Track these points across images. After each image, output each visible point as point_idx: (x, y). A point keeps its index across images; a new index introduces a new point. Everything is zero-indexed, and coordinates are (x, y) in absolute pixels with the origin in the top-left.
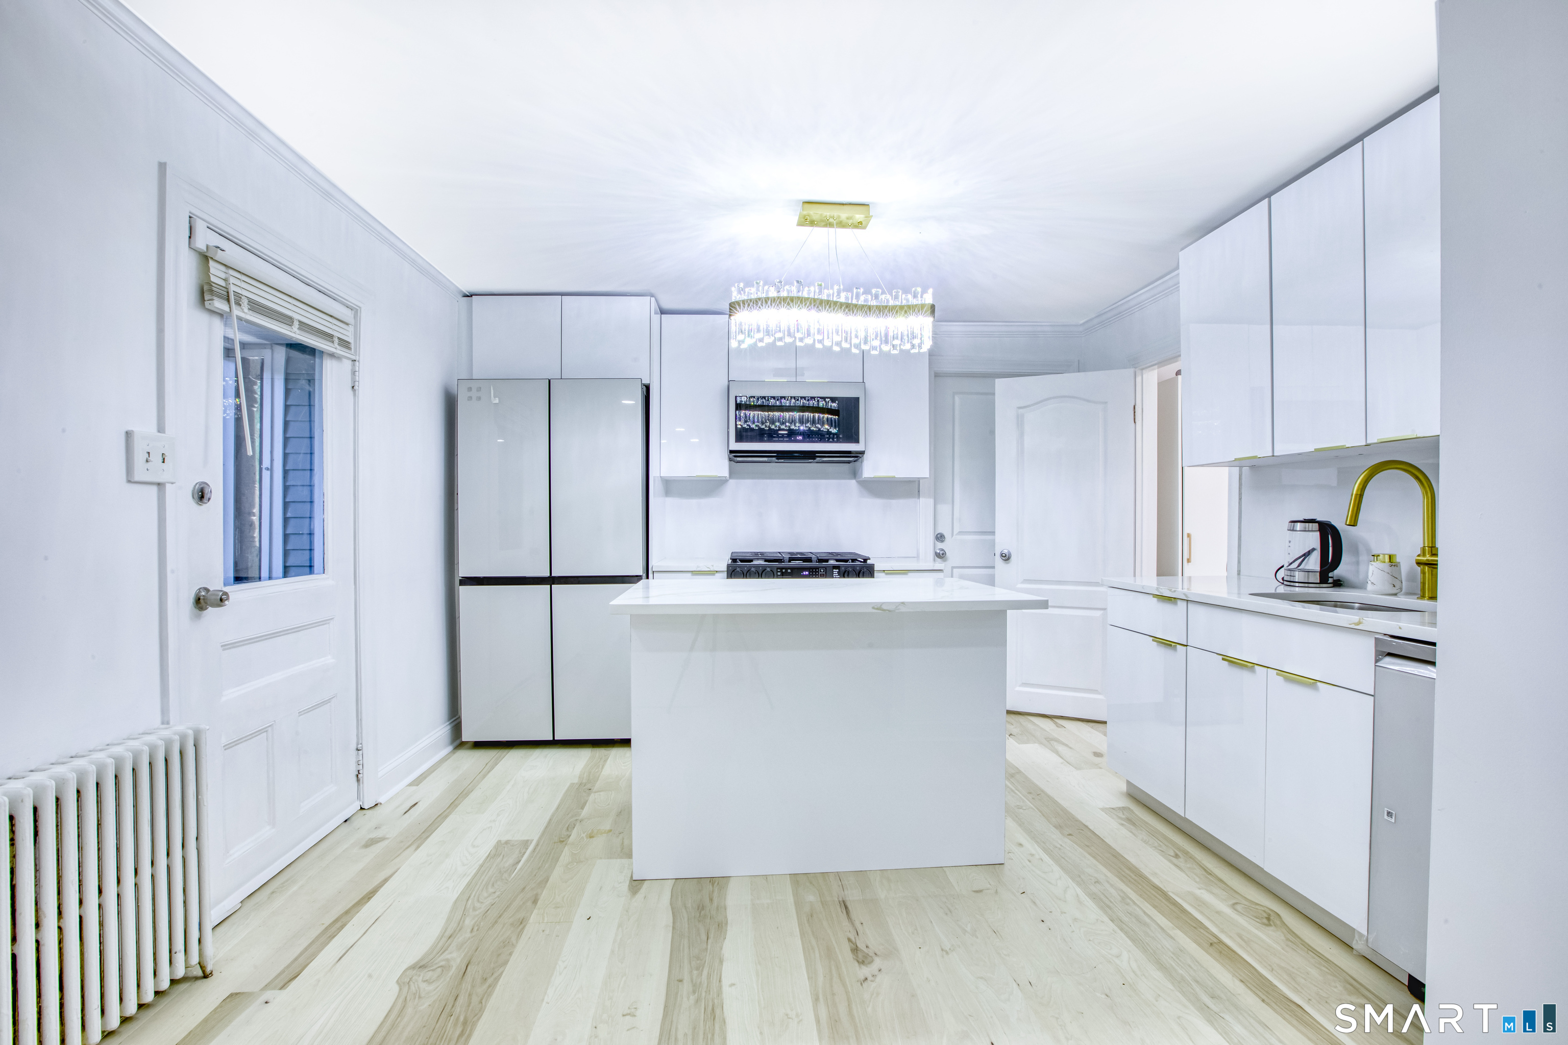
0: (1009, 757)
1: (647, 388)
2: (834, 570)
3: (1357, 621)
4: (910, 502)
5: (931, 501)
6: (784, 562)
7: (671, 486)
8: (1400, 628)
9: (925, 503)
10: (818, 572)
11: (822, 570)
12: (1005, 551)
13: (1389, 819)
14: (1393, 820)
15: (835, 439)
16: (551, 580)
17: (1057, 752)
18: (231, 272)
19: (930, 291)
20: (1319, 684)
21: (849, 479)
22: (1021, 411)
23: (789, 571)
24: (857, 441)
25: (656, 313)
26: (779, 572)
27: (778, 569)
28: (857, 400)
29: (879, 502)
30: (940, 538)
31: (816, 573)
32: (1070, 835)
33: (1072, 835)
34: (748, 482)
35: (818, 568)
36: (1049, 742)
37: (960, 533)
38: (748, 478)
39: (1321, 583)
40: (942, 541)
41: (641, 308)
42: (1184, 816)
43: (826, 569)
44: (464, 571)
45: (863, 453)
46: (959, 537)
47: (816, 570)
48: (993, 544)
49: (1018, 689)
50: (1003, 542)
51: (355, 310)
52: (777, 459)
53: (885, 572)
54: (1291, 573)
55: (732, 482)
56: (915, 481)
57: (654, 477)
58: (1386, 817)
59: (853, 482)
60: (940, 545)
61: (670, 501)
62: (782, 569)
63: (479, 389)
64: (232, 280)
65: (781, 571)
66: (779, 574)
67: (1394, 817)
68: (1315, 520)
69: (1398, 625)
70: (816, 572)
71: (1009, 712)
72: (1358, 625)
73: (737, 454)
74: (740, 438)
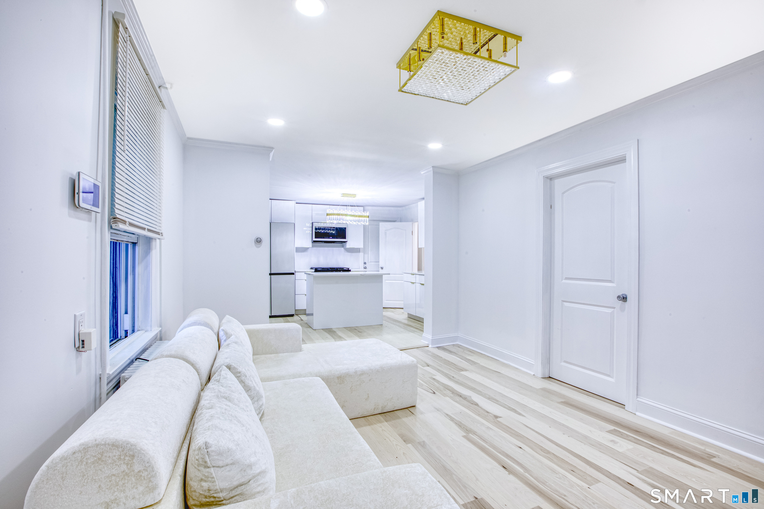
0: (383, 314)
4: (357, 254)
5: (363, 254)
9: (361, 254)
12: (382, 267)
15: (339, 238)
17: (394, 313)
21: (340, 247)
22: (386, 231)
24: (346, 239)
28: (345, 228)
29: (349, 254)
30: (365, 263)
36: (392, 312)
37: (370, 262)
38: (314, 247)
40: (366, 264)
45: (347, 241)
46: (370, 263)
48: (379, 265)
49: (385, 302)
50: (381, 264)
52: (325, 243)
53: (352, 271)
55: (312, 249)
56: (359, 249)
59: (343, 248)
60: (365, 265)
71: (384, 308)
73: (314, 241)
74: (316, 238)
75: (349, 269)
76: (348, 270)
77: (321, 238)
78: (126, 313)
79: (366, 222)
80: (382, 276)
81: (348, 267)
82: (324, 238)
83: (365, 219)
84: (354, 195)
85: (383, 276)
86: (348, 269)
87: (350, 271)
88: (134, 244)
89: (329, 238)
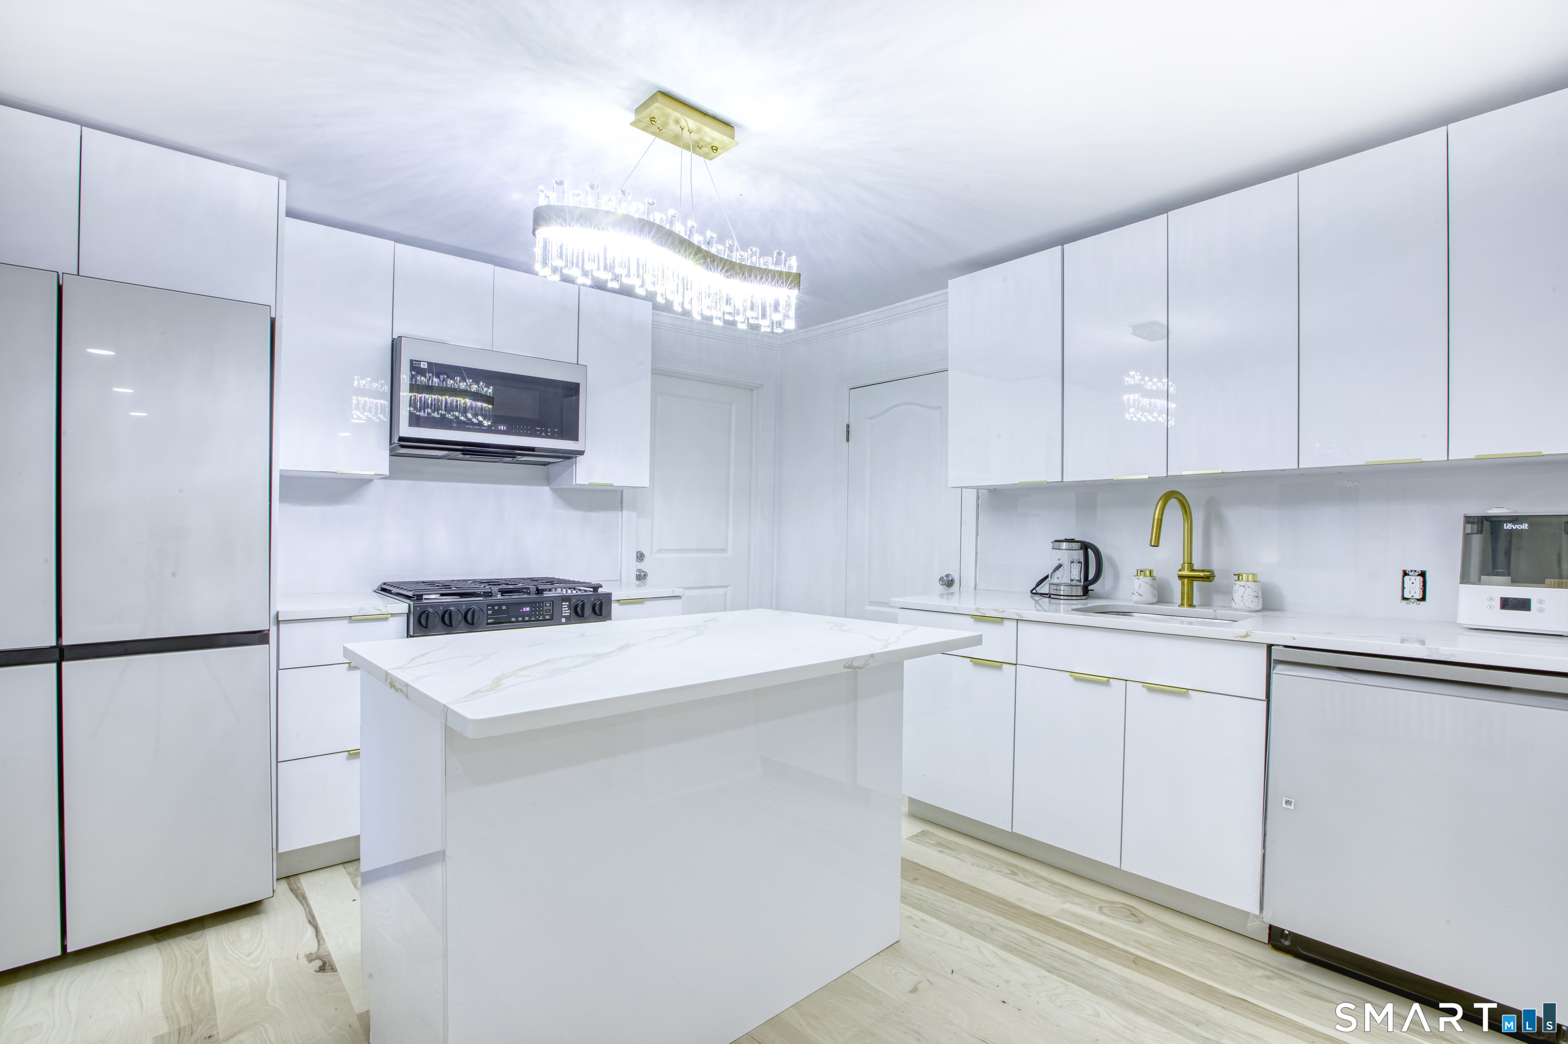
1: (273, 323)
2: (563, 603)
3: (1244, 634)
4: (612, 514)
5: (639, 513)
6: (492, 596)
8: (1294, 639)
9: (627, 518)
10: (543, 607)
11: (548, 604)
13: (1288, 807)
14: (1292, 807)
15: (549, 434)
16: (60, 654)
20: (1190, 691)
21: (542, 485)
23: (504, 607)
24: (576, 438)
26: (490, 610)
27: (488, 605)
29: (577, 514)
30: (640, 557)
31: (539, 609)
32: (915, 879)
33: (917, 879)
35: (543, 602)
37: (657, 550)
39: (1084, 595)
40: (641, 560)
42: (1010, 831)
43: (553, 602)
45: (581, 453)
46: (659, 555)
47: (539, 605)
52: (463, 454)
54: (1057, 587)
56: (617, 491)
58: (1284, 805)
59: (546, 489)
60: (639, 565)
62: (493, 605)
65: (493, 609)
66: (490, 612)
67: (1293, 805)
68: (1073, 539)
69: (1291, 636)
70: (539, 607)
72: (1245, 637)
73: (405, 441)
75: (600, 590)
81: (594, 581)
86: (596, 588)
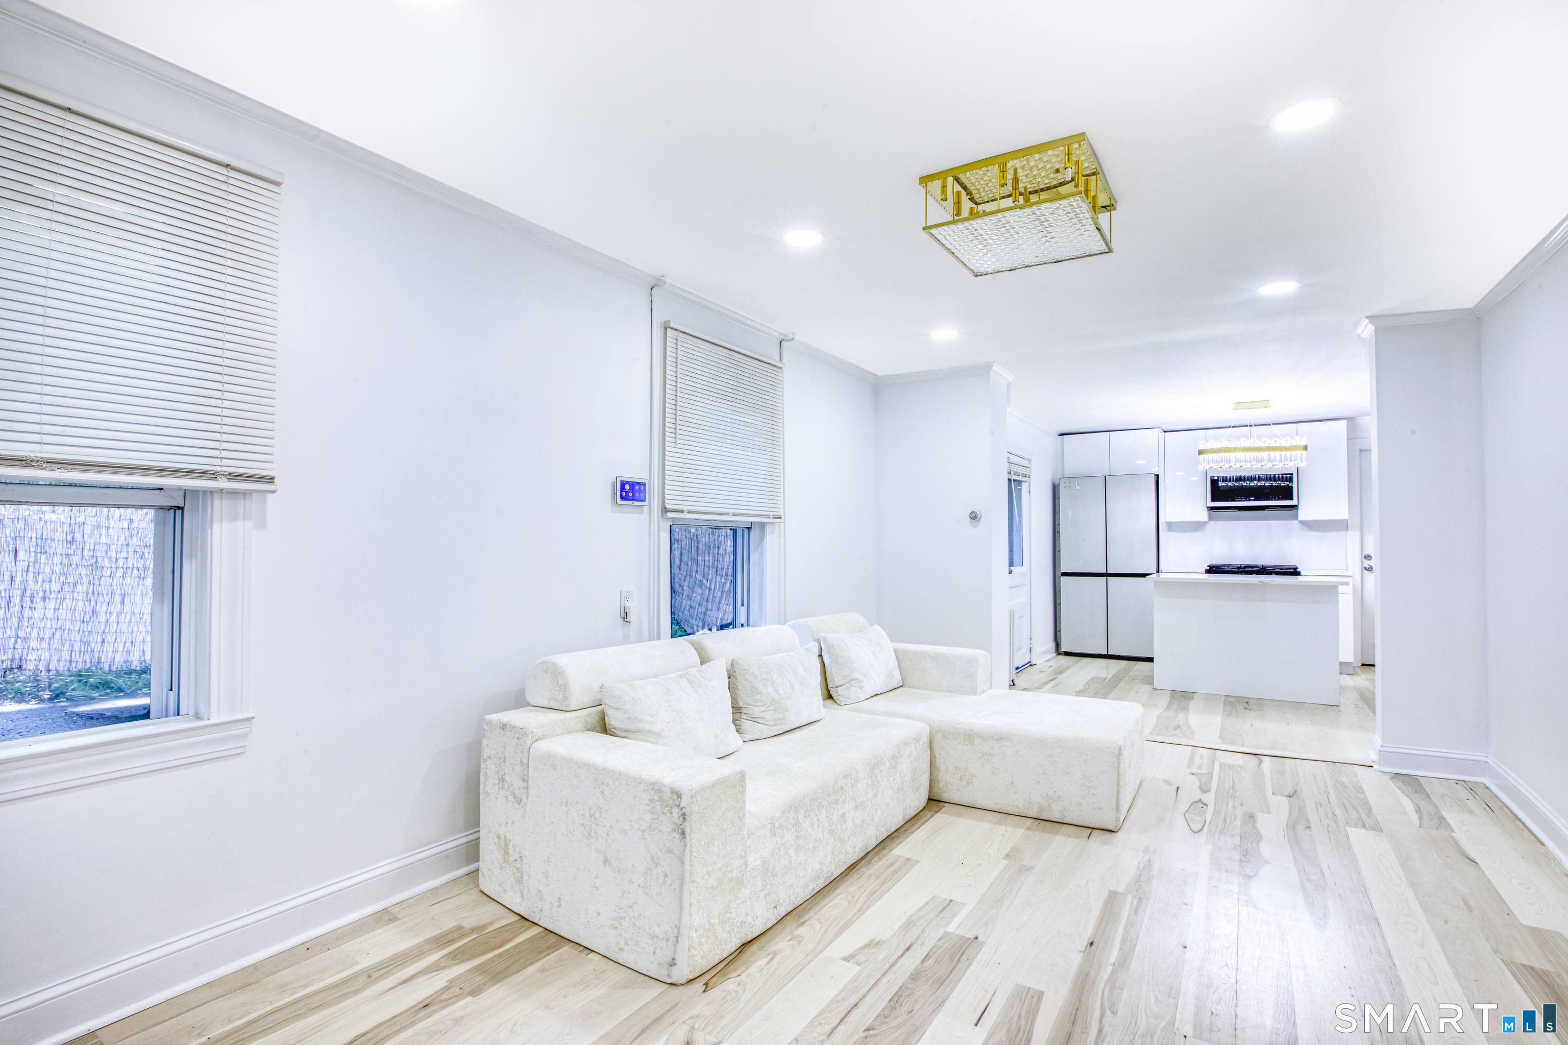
1: (1157, 476)
4: (1340, 533)
7: (1171, 526)
9: (1352, 535)
15: (1277, 498)
16: (1107, 575)
18: (1011, 464)
19: (1305, 437)
21: (1293, 520)
24: (1291, 499)
25: (1161, 432)
28: (1291, 475)
30: (1367, 557)
34: (1222, 523)
38: (1223, 521)
40: (1369, 560)
41: (1153, 436)
44: (1063, 570)
45: (1296, 507)
51: (1029, 461)
52: (1239, 510)
53: (1300, 575)
55: (1211, 523)
56: (1342, 521)
57: (1162, 522)
59: (1297, 521)
60: (1367, 562)
61: (1171, 534)
63: (1070, 482)
64: (1011, 467)
73: (1213, 509)
74: (1213, 500)
75: (1298, 570)
76: (1294, 572)
77: (1227, 500)
78: (743, 605)
79: (1301, 461)
80: (1337, 587)
81: (1296, 566)
82: (1233, 500)
83: (1299, 453)
84: (1265, 404)
85: (1339, 586)
86: (1296, 569)
87: (1298, 574)
88: (749, 529)
89: (1246, 500)
